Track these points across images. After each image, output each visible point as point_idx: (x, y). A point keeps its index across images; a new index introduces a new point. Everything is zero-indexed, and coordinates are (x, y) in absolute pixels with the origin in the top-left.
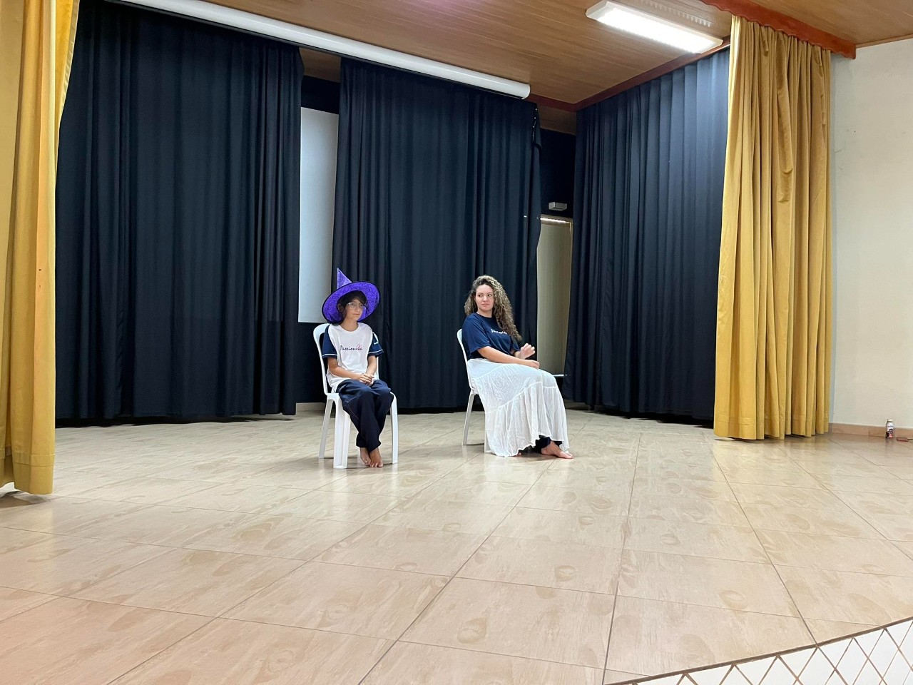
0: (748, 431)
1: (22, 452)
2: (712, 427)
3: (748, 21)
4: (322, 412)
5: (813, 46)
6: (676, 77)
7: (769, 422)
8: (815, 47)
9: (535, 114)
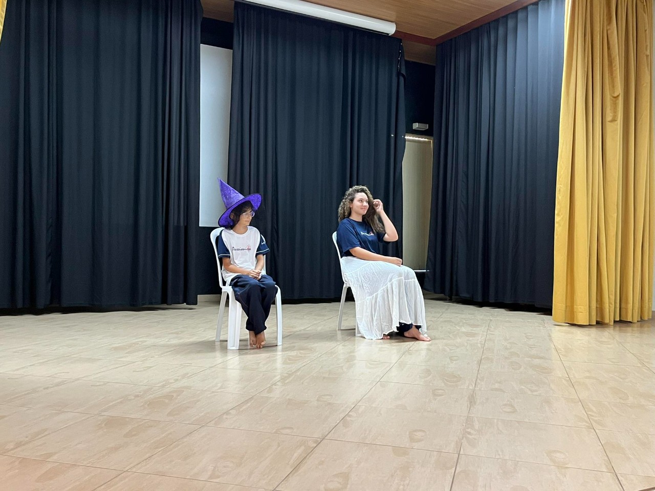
0: (582, 318)
2: (551, 315)
4: (218, 302)
6: (520, 15)
7: (600, 310)
9: (401, 48)
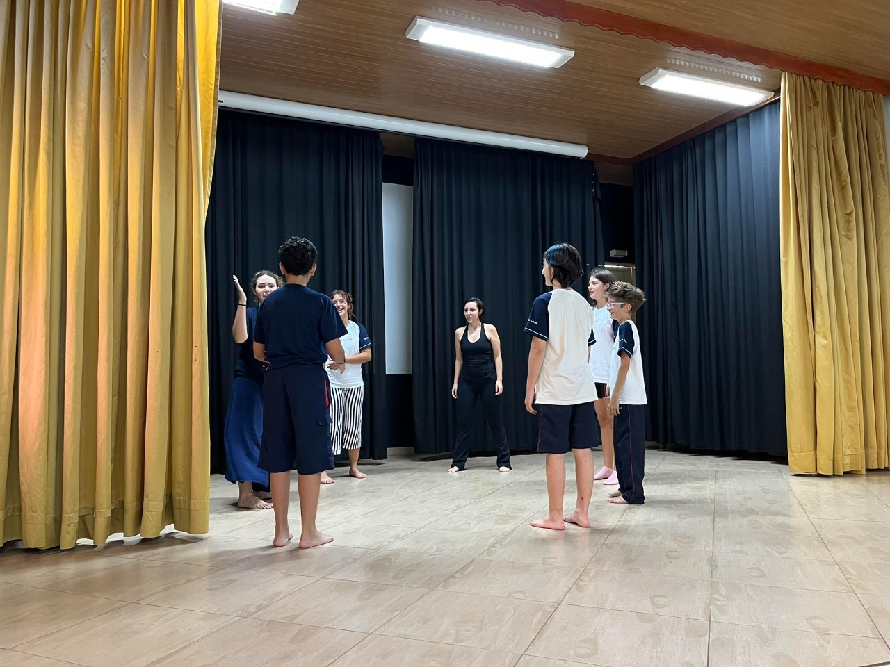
1: (182, 498)
2: (788, 464)
3: (797, 75)
6: (729, 129)
8: (867, 92)
9: (594, 171)
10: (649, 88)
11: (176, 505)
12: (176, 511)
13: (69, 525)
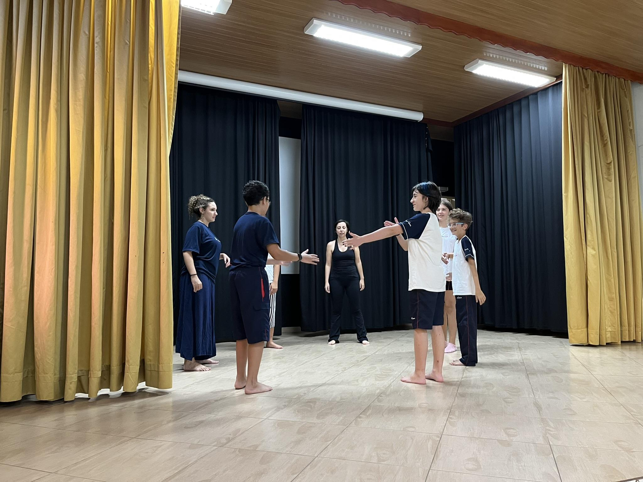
1: (152, 363)
2: (568, 338)
3: (574, 66)
5: (619, 78)
6: (524, 103)
8: (621, 79)
9: (427, 130)
10: (471, 73)
11: (148, 368)
12: (148, 373)
13: (71, 383)
